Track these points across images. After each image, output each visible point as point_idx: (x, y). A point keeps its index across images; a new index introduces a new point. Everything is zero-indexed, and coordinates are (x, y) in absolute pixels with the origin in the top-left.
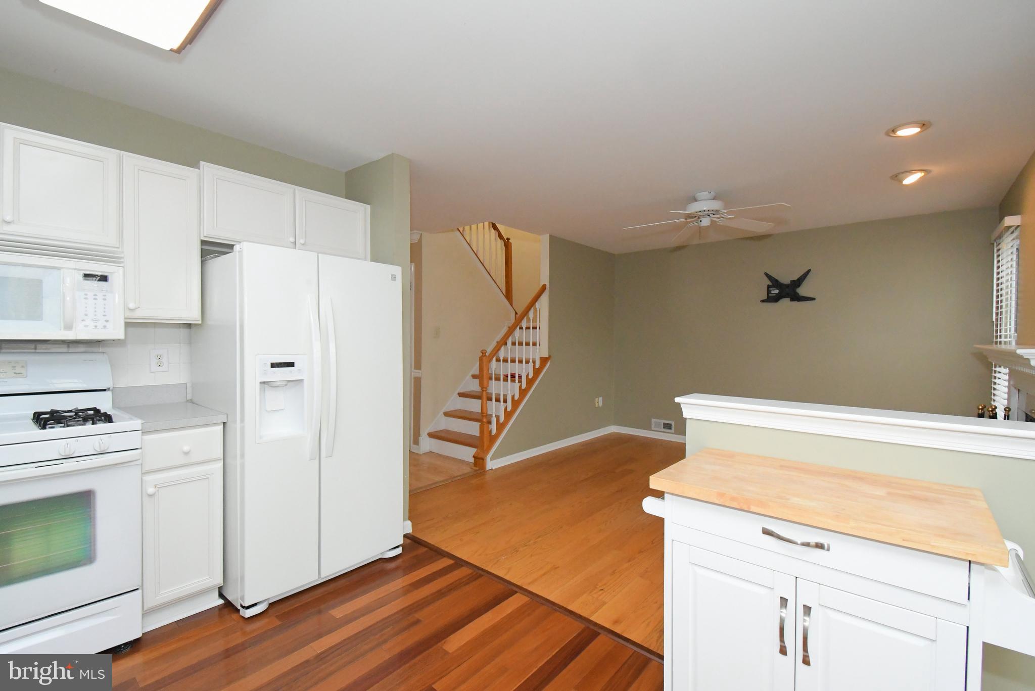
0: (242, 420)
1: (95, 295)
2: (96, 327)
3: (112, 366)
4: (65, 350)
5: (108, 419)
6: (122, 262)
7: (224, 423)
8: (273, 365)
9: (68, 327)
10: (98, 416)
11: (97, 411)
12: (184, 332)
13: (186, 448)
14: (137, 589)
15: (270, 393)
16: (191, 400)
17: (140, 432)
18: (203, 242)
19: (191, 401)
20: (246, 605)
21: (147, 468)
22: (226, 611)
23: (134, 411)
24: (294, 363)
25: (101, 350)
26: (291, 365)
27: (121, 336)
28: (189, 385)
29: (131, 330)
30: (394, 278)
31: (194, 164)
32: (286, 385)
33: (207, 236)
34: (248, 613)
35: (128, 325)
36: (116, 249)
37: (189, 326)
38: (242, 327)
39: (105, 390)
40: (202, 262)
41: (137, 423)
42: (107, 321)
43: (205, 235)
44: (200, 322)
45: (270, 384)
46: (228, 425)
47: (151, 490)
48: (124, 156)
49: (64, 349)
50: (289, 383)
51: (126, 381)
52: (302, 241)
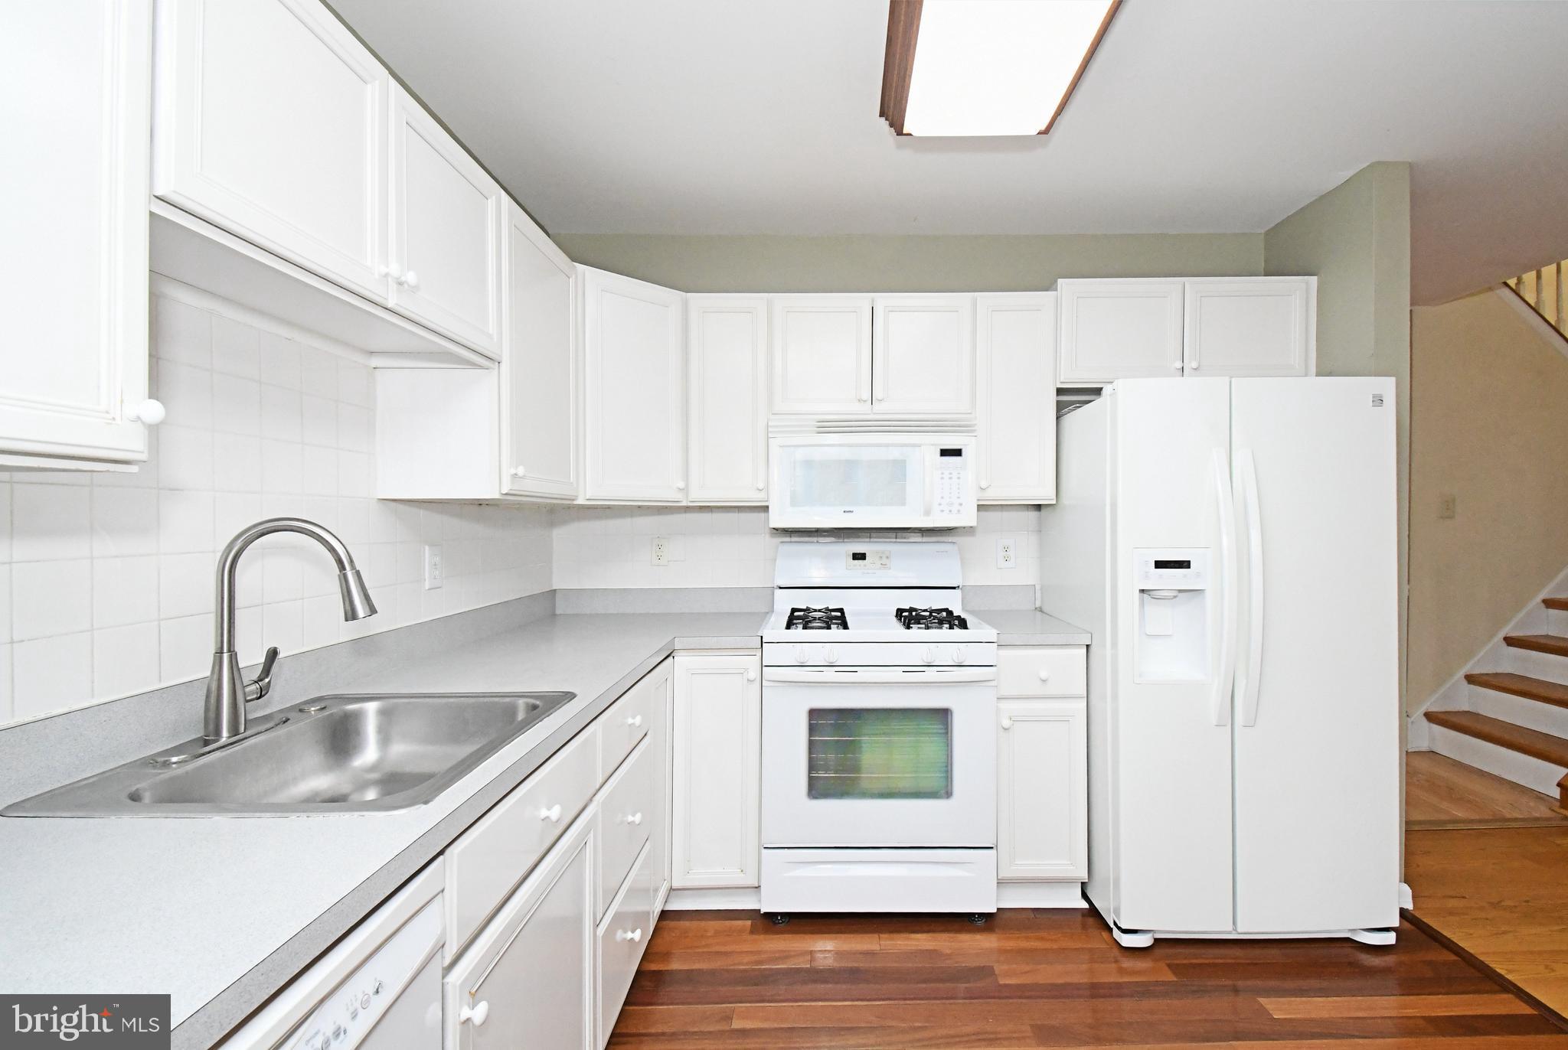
0: (1114, 645)
1: (951, 474)
2: (950, 511)
3: (963, 561)
4: (919, 539)
5: (963, 624)
6: (974, 431)
7: (1087, 646)
8: (1159, 565)
9: (927, 513)
10: (950, 619)
11: (950, 613)
12: (1033, 515)
13: (1044, 675)
14: (992, 848)
15: (1153, 609)
16: (1040, 608)
17: (996, 644)
18: (1060, 391)
19: (1041, 610)
20: (1124, 927)
21: (1004, 692)
22: (1091, 921)
23: (988, 617)
24: (1189, 562)
25: (950, 539)
26: (1184, 564)
27: (973, 523)
28: (1038, 587)
29: (983, 514)
30: (1379, 401)
31: (1050, 286)
32: (1175, 597)
33: (1064, 381)
34: (1127, 941)
35: (980, 507)
36: (968, 416)
37: (1038, 507)
38: (1114, 506)
39: (954, 588)
40: (1058, 418)
41: (991, 633)
42: (961, 504)
43: (1062, 381)
44: (1054, 502)
45: (1151, 593)
46: (1092, 649)
47: (1006, 723)
48: (978, 298)
49: (917, 538)
50: (1181, 595)
51: (975, 578)
52: (1194, 365)
